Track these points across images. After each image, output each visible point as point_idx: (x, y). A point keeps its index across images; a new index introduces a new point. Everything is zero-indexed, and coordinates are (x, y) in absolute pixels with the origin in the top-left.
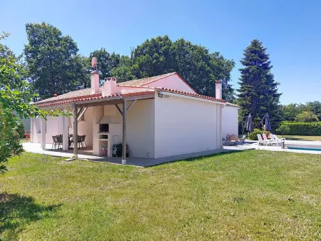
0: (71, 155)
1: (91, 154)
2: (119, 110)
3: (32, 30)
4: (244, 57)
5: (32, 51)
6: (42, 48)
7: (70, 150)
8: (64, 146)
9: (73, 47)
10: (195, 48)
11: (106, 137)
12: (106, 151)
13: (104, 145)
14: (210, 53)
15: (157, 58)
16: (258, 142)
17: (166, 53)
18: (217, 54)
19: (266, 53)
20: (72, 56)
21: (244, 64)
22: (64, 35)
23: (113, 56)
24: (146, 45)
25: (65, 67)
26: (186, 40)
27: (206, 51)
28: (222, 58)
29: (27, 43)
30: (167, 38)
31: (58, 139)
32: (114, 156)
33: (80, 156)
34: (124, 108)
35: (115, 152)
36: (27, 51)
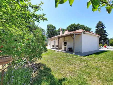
0: (57, 50)
1: (62, 50)
2: (72, 37)
3: (48, 26)
4: (96, 26)
5: (48, 30)
6: (49, 29)
7: (56, 49)
8: (55, 48)
9: (55, 28)
10: (81, 25)
11: (66, 46)
12: (66, 50)
13: (65, 48)
14: (85, 26)
15: (72, 28)
16: (107, 48)
17: (74, 27)
18: (87, 26)
19: (104, 24)
20: (55, 30)
21: (96, 28)
22: (53, 26)
23: (63, 29)
24: (70, 26)
25: (54, 32)
26: (79, 24)
27: (84, 26)
28: (88, 27)
29: (47, 28)
30: (74, 24)
31: (53, 46)
32: (68, 51)
33: (59, 51)
34: (74, 37)
35: (68, 50)
36: (47, 30)
